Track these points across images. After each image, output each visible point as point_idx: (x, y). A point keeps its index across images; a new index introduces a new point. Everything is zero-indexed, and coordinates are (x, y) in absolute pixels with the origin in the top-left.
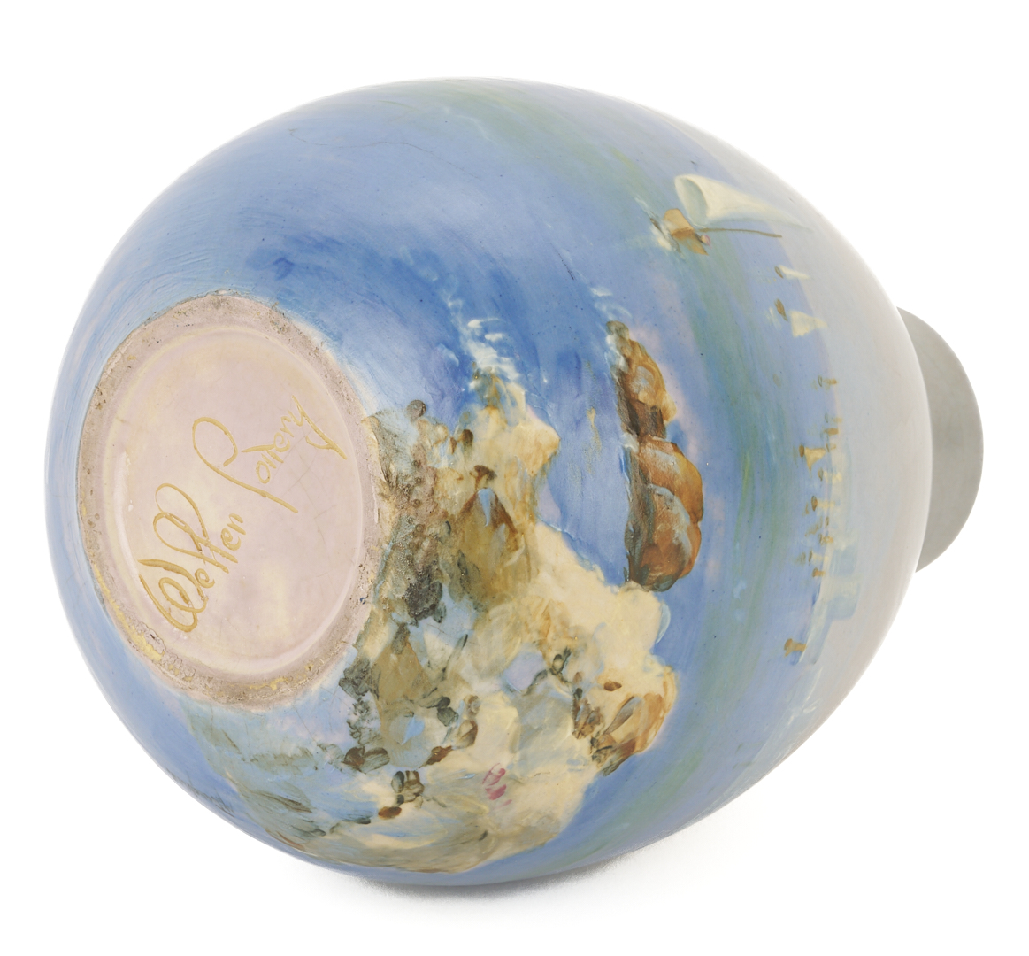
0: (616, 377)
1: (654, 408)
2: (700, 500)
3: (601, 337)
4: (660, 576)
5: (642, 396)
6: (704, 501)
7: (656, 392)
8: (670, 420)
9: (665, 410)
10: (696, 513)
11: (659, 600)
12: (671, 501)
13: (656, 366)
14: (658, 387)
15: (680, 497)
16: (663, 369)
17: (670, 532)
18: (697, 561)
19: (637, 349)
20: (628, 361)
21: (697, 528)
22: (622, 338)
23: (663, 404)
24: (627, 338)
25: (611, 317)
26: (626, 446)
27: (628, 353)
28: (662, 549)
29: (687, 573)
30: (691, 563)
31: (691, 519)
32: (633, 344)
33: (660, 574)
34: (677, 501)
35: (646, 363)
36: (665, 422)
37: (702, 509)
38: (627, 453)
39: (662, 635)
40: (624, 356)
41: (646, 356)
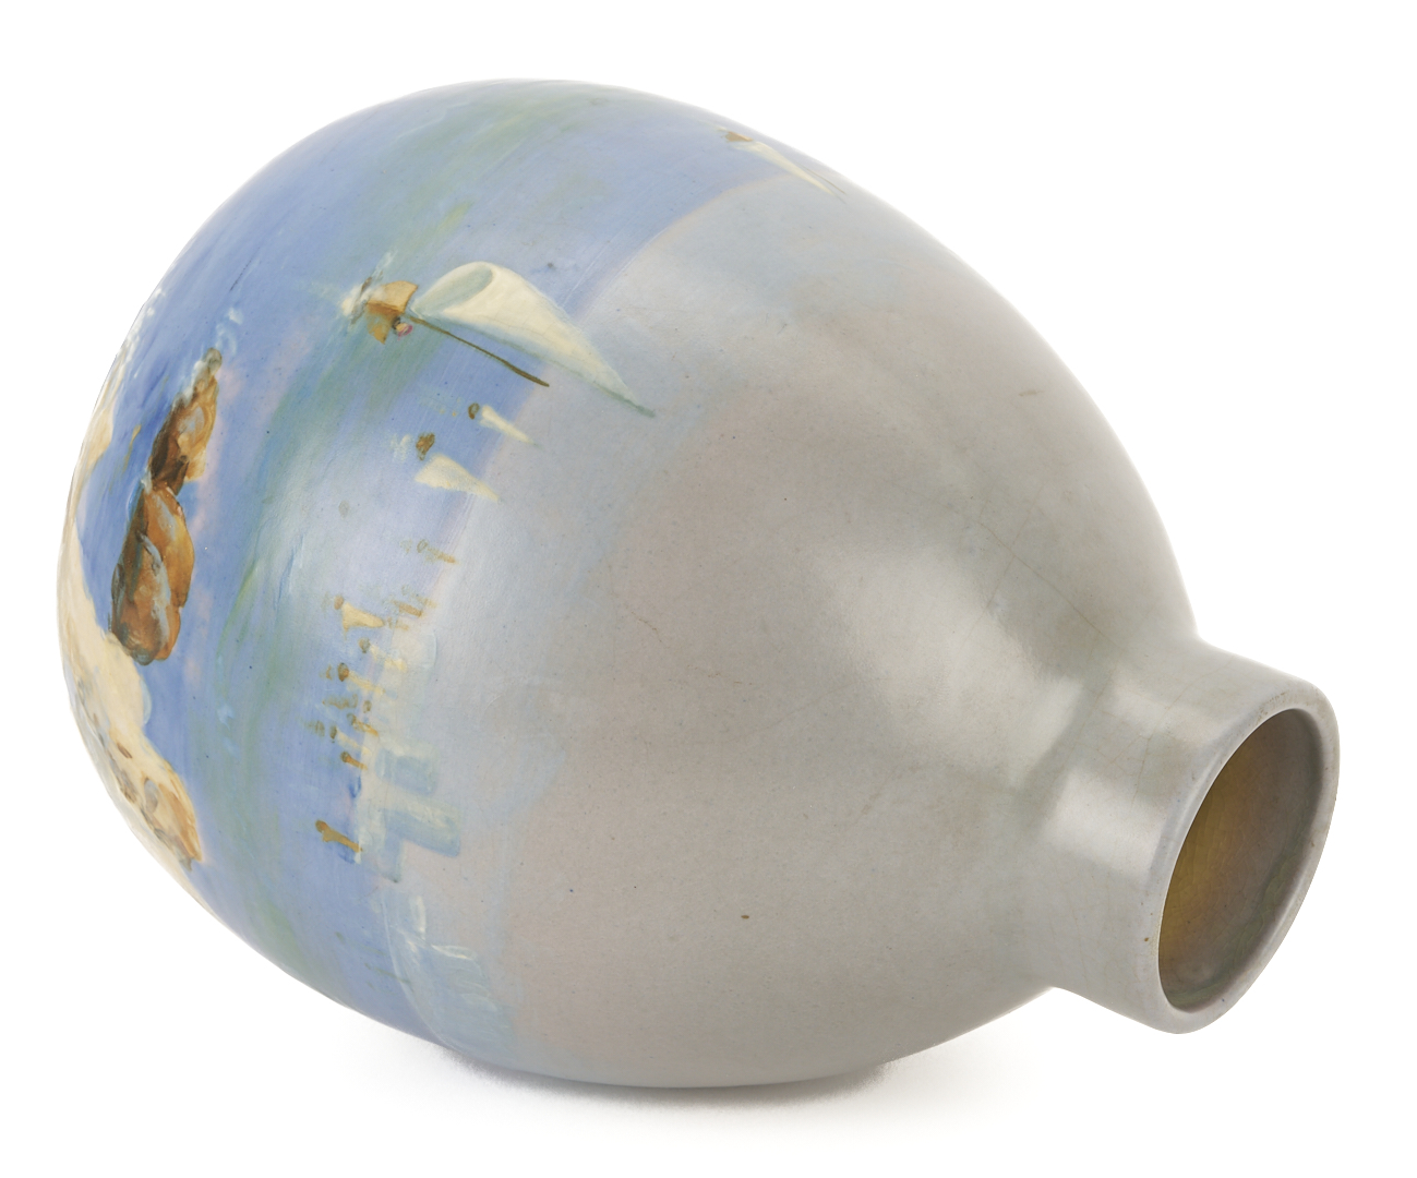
0: (174, 406)
1: (184, 457)
2: (187, 584)
3: (195, 358)
4: (137, 645)
5: (182, 440)
6: (191, 587)
7: (197, 442)
8: (193, 478)
9: (194, 465)
10: (180, 596)
11: (139, 671)
12: (158, 566)
13: (214, 417)
14: (200, 440)
15: (168, 567)
16: (218, 423)
17: (149, 600)
18: (175, 650)
19: (212, 389)
20: (195, 396)
21: (177, 612)
22: (209, 370)
23: (195, 459)
24: (213, 373)
25: (218, 345)
26: (142, 482)
27: (201, 389)
28: (141, 614)
29: (164, 659)
30: (167, 648)
31: (172, 599)
32: (213, 381)
33: (138, 642)
34: (163, 570)
35: (208, 409)
36: (186, 478)
37: (186, 595)
38: (140, 488)
39: (148, 718)
40: (195, 389)
41: (214, 401)
